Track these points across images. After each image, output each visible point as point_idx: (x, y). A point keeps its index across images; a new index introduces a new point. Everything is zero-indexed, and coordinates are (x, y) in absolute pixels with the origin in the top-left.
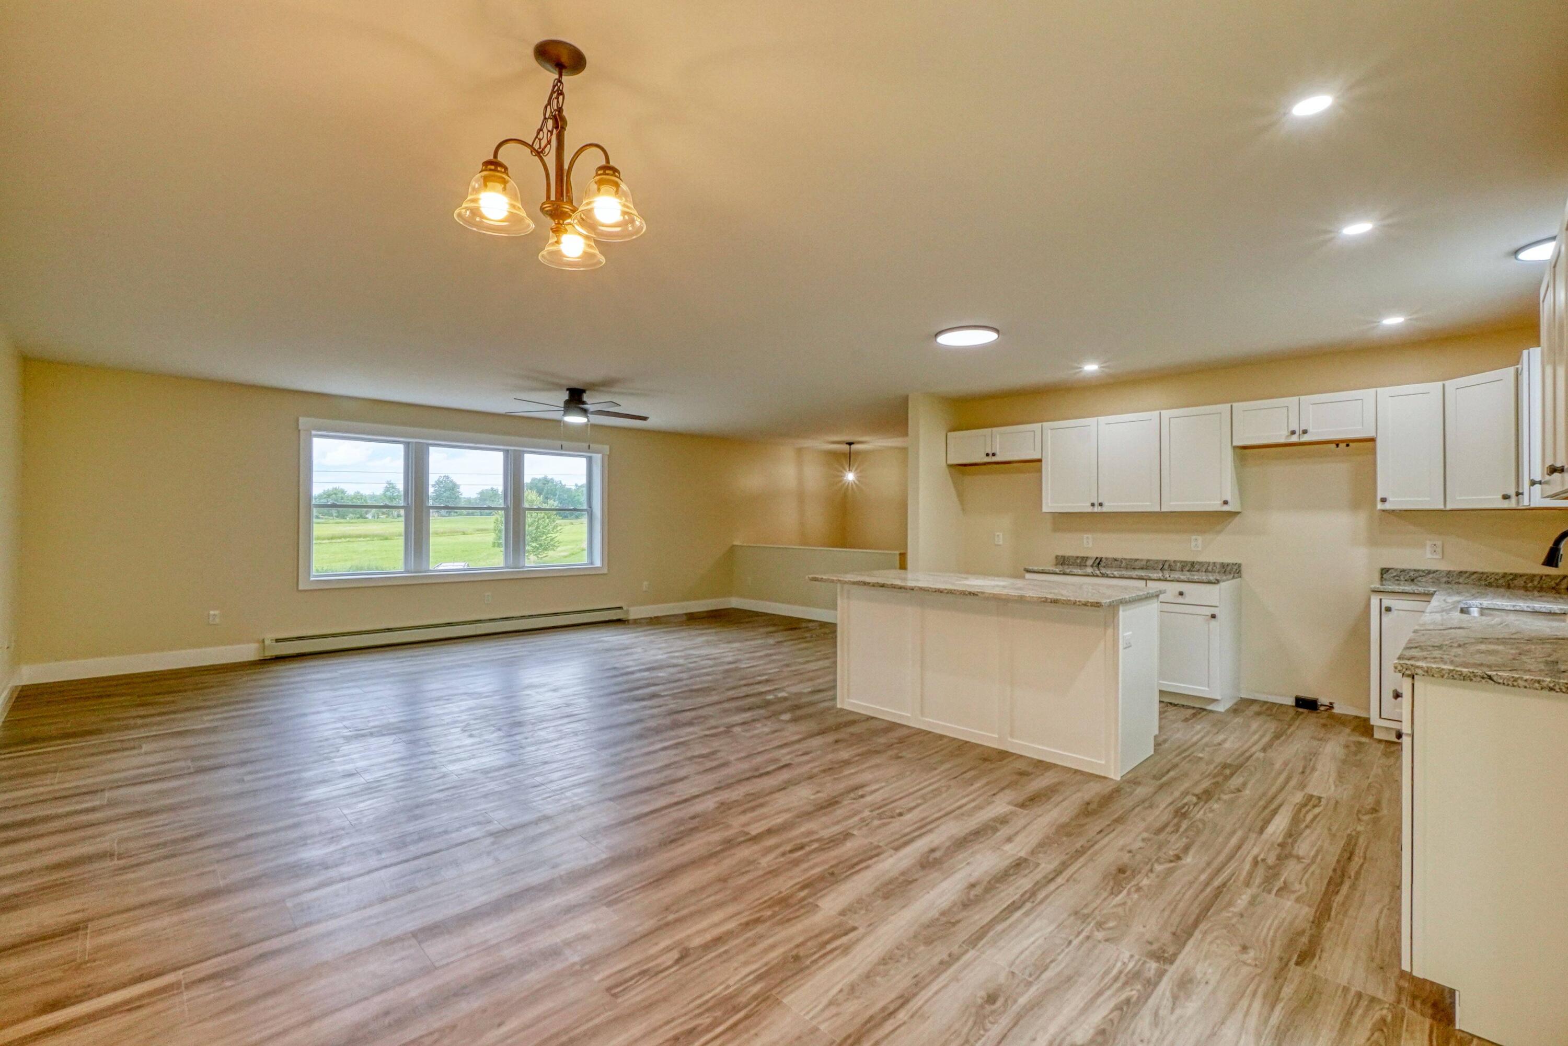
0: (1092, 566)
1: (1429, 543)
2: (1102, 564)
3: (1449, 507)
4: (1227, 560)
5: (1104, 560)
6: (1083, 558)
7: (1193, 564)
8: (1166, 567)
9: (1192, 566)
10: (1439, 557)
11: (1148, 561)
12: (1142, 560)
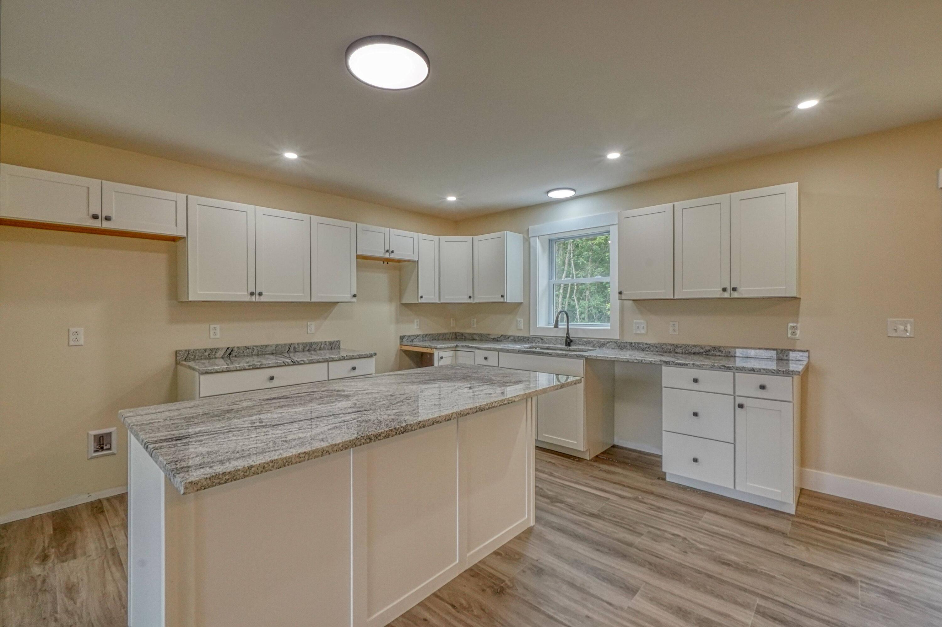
0: (222, 357)
1: (415, 321)
2: (234, 354)
3: (442, 301)
4: (332, 340)
5: (236, 350)
6: (211, 350)
7: (311, 344)
8: (292, 350)
9: (309, 347)
10: (418, 327)
11: (277, 346)
12: (272, 346)
